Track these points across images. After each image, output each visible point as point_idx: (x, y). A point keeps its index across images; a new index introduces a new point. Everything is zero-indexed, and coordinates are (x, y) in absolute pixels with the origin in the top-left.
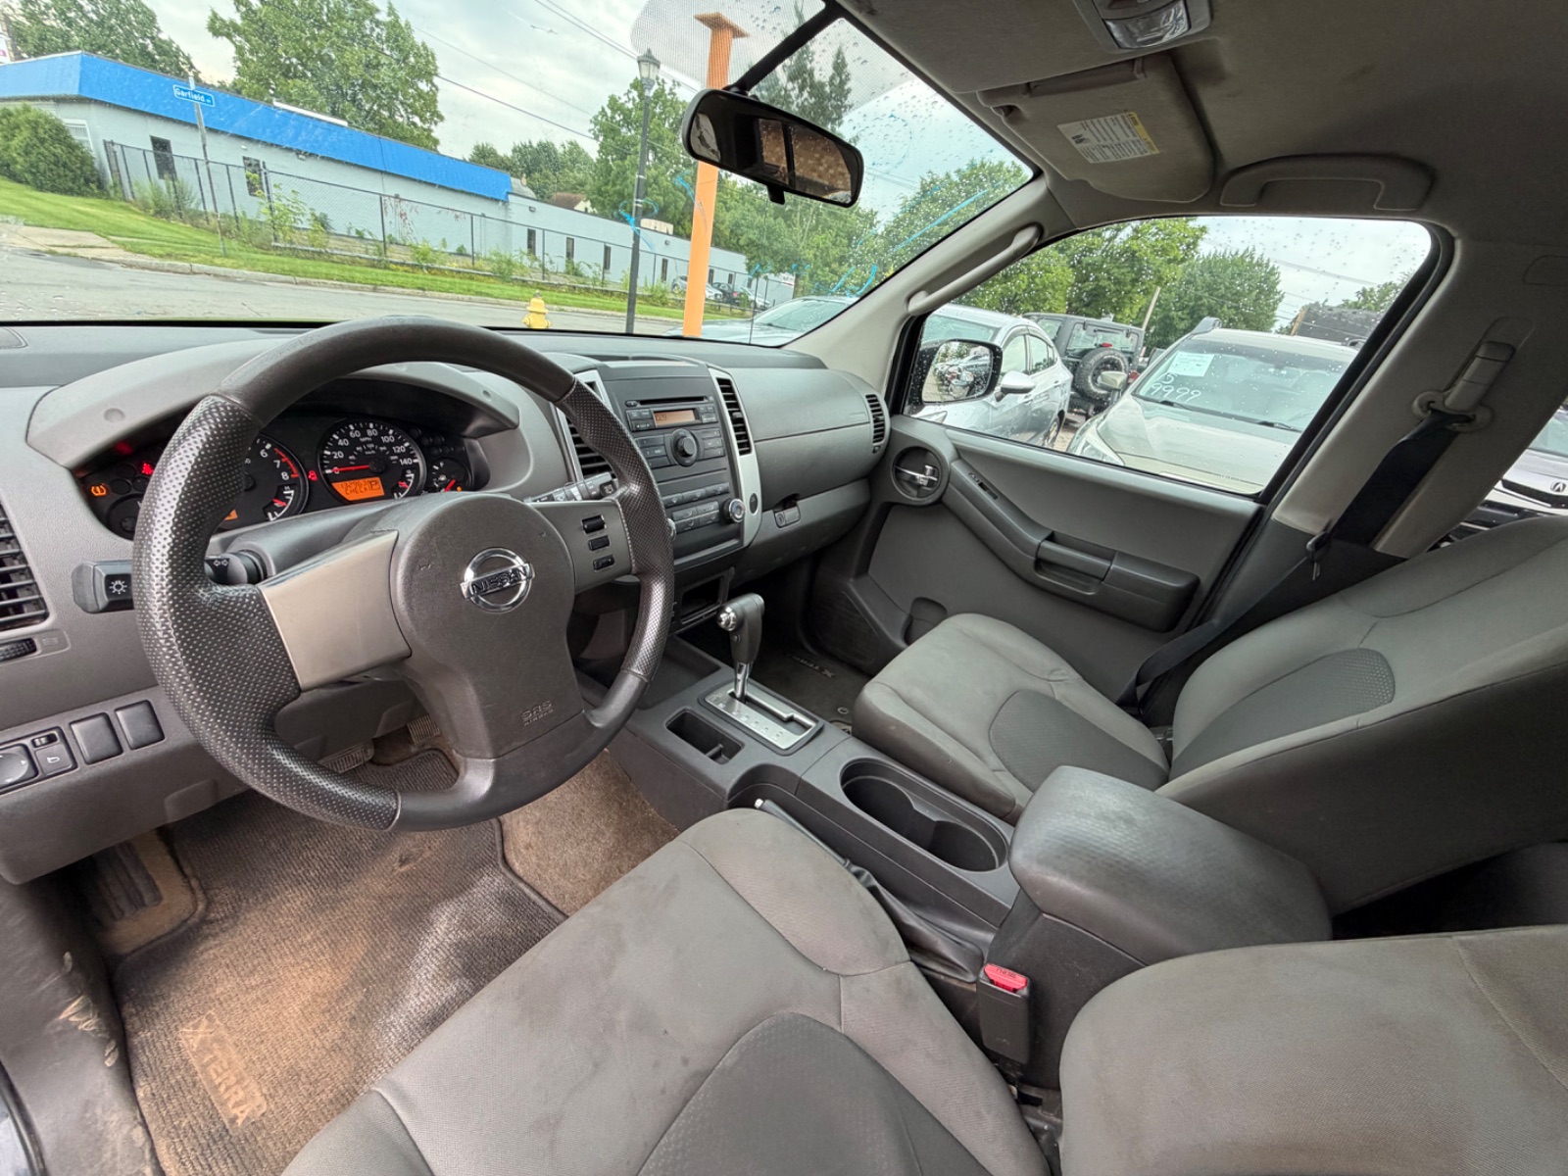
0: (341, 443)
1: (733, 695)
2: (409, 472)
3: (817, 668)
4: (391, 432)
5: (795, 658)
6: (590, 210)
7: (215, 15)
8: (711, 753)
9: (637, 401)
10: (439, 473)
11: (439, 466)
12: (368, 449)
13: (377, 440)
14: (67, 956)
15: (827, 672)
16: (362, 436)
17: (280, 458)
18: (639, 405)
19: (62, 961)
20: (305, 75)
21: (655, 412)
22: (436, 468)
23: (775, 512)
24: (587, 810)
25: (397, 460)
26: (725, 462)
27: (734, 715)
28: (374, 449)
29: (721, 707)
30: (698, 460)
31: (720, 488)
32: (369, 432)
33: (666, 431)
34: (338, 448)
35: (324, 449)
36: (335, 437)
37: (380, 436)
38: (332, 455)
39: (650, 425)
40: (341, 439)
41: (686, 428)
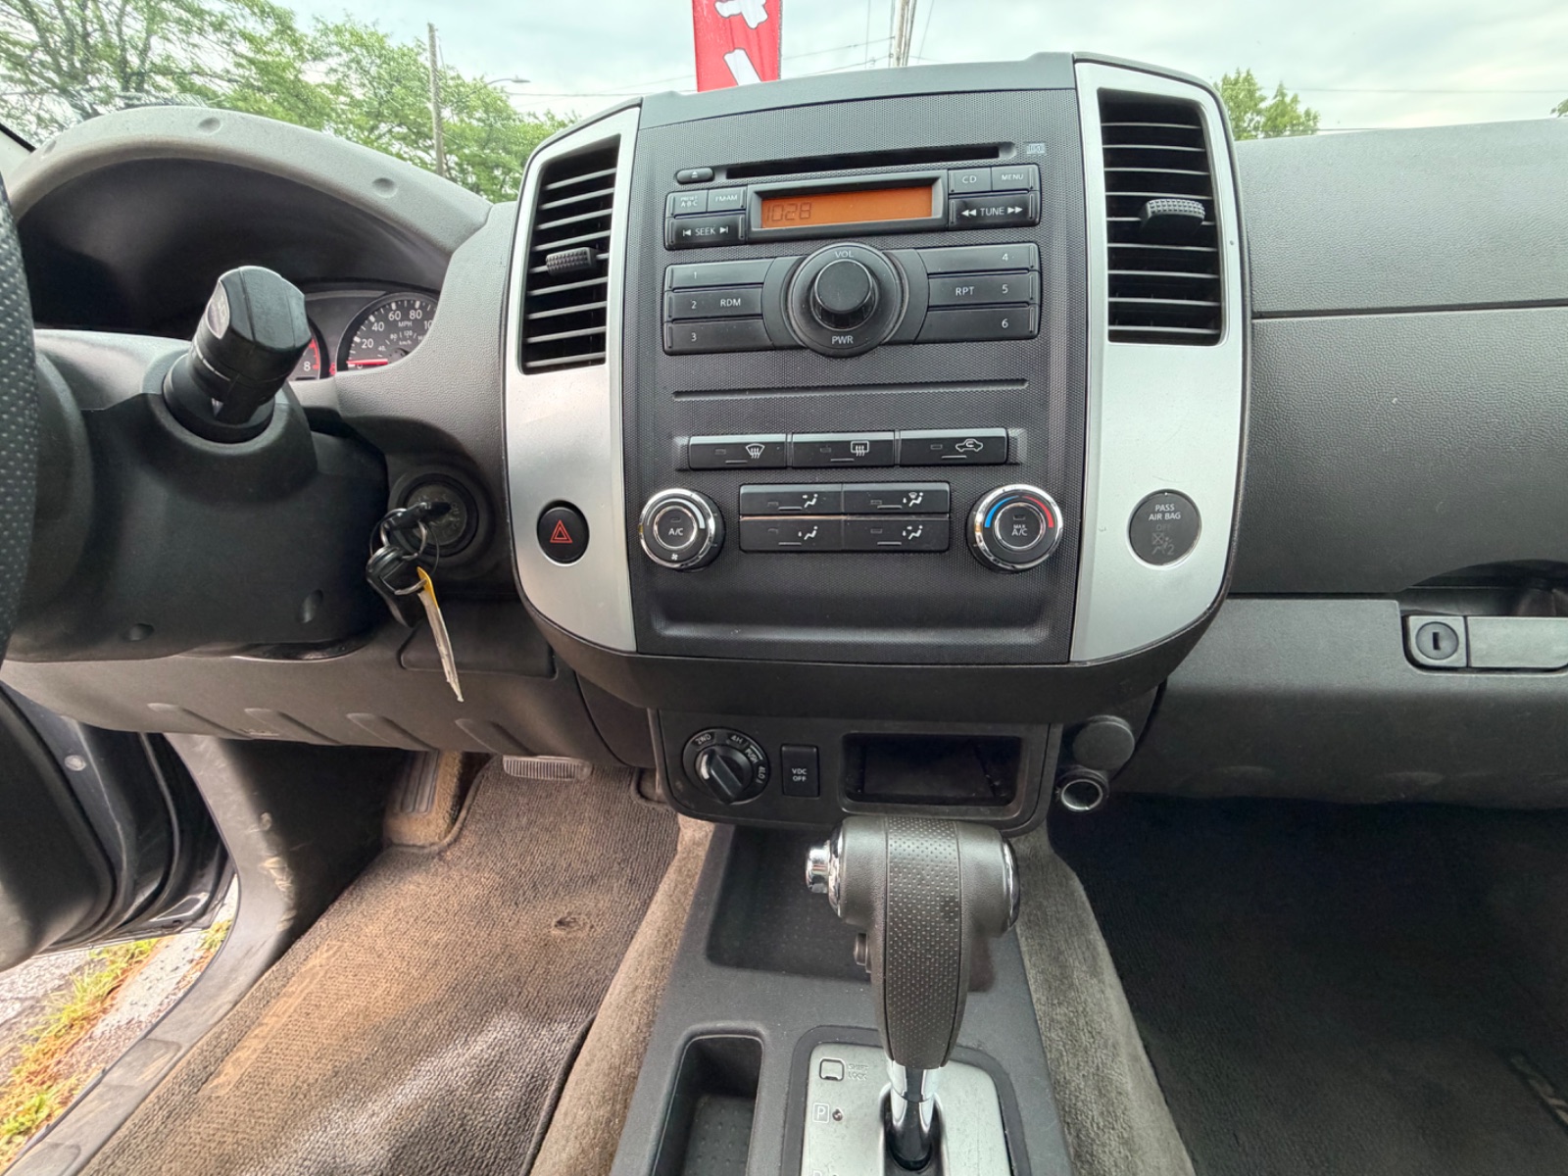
0: (375, 328)
9: (716, 169)
12: (404, 339)
13: (418, 326)
14: (266, 816)
16: (401, 320)
18: (721, 179)
19: (260, 819)
21: (760, 194)
23: (1407, 613)
32: (412, 314)
34: (370, 334)
35: (355, 334)
36: (372, 318)
37: (423, 319)
38: (362, 343)
39: (733, 228)
40: (377, 321)
41: (876, 240)
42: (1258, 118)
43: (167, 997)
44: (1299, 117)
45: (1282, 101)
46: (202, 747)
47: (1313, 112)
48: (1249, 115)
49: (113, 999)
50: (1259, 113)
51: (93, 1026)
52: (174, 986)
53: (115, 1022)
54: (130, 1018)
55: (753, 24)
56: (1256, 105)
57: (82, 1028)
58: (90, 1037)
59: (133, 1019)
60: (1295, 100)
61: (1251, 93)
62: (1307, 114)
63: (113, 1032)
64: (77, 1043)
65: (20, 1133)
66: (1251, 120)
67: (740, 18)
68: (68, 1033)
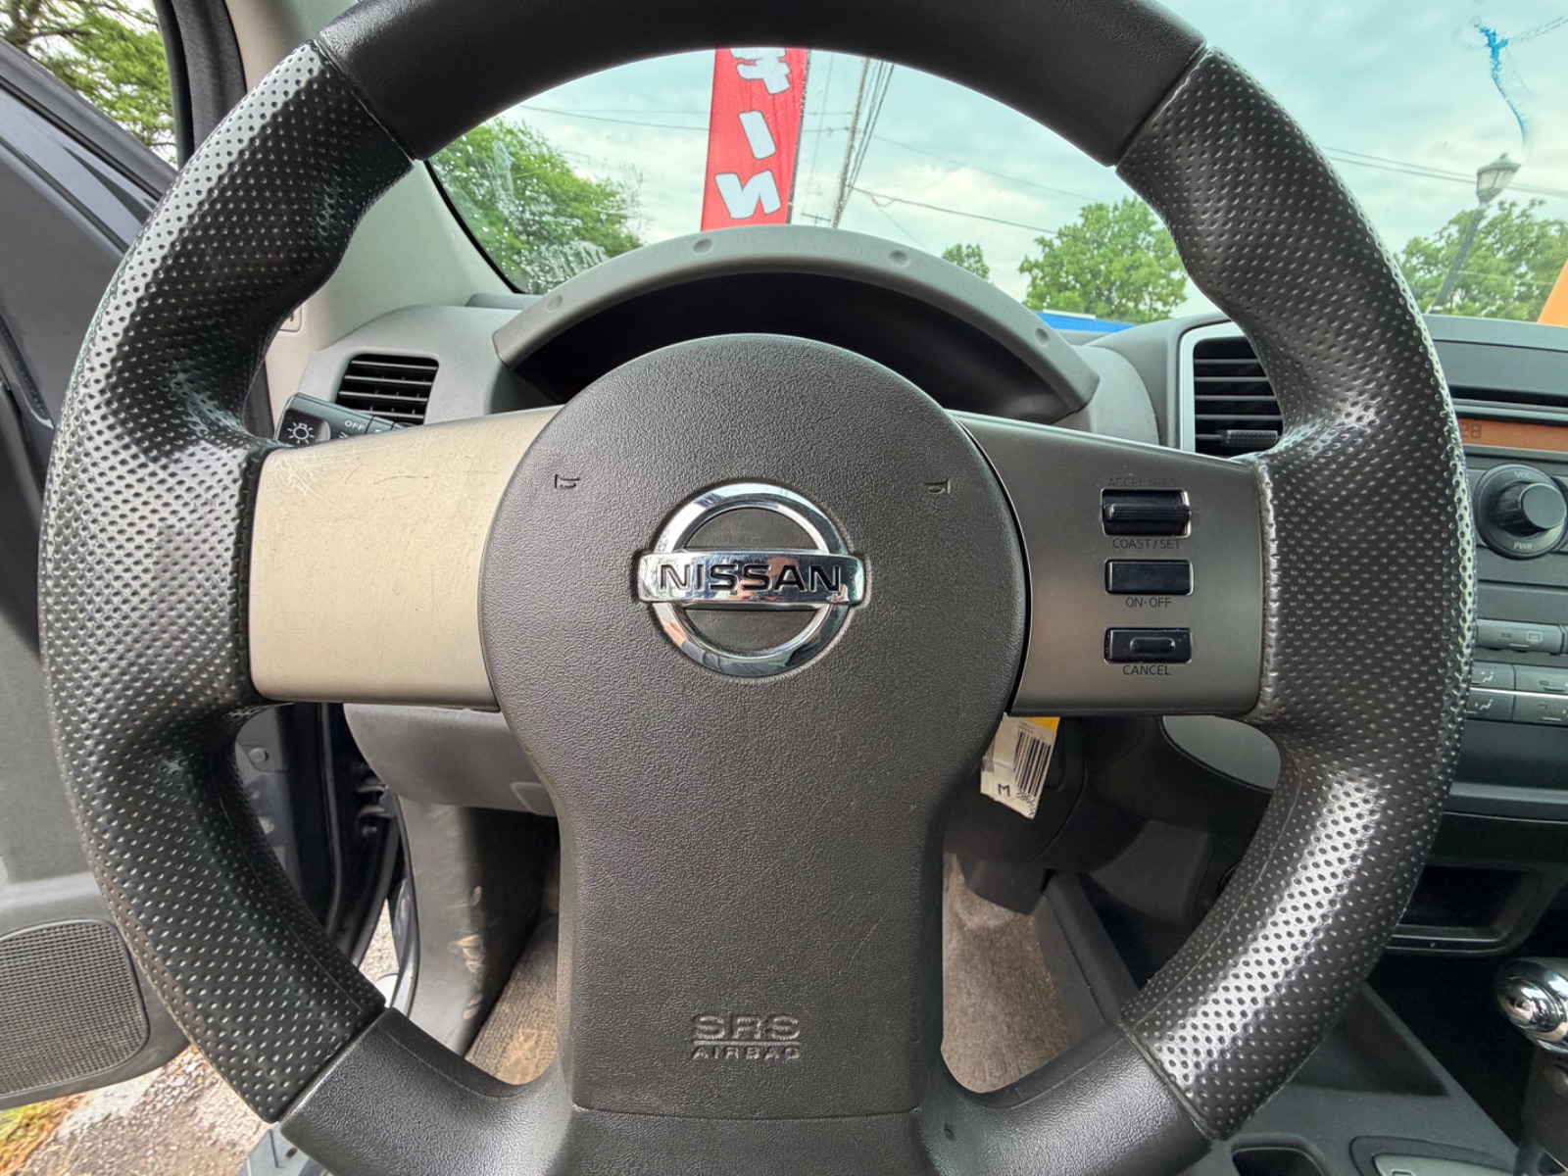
7: (1026, 258)
14: (478, 890)
19: (472, 893)
20: (1074, 287)
30: (1558, 553)
33: (1472, 461)
42: (1149, 238)
43: (153, 1086)
46: (436, 815)
50: (1150, 234)
51: (57, 1125)
53: (85, 1119)
54: (106, 1113)
55: (772, 90)
57: (42, 1128)
58: (55, 1140)
59: (110, 1115)
63: (85, 1132)
64: (37, 1148)
66: (1144, 239)
67: (761, 82)
68: (24, 1136)
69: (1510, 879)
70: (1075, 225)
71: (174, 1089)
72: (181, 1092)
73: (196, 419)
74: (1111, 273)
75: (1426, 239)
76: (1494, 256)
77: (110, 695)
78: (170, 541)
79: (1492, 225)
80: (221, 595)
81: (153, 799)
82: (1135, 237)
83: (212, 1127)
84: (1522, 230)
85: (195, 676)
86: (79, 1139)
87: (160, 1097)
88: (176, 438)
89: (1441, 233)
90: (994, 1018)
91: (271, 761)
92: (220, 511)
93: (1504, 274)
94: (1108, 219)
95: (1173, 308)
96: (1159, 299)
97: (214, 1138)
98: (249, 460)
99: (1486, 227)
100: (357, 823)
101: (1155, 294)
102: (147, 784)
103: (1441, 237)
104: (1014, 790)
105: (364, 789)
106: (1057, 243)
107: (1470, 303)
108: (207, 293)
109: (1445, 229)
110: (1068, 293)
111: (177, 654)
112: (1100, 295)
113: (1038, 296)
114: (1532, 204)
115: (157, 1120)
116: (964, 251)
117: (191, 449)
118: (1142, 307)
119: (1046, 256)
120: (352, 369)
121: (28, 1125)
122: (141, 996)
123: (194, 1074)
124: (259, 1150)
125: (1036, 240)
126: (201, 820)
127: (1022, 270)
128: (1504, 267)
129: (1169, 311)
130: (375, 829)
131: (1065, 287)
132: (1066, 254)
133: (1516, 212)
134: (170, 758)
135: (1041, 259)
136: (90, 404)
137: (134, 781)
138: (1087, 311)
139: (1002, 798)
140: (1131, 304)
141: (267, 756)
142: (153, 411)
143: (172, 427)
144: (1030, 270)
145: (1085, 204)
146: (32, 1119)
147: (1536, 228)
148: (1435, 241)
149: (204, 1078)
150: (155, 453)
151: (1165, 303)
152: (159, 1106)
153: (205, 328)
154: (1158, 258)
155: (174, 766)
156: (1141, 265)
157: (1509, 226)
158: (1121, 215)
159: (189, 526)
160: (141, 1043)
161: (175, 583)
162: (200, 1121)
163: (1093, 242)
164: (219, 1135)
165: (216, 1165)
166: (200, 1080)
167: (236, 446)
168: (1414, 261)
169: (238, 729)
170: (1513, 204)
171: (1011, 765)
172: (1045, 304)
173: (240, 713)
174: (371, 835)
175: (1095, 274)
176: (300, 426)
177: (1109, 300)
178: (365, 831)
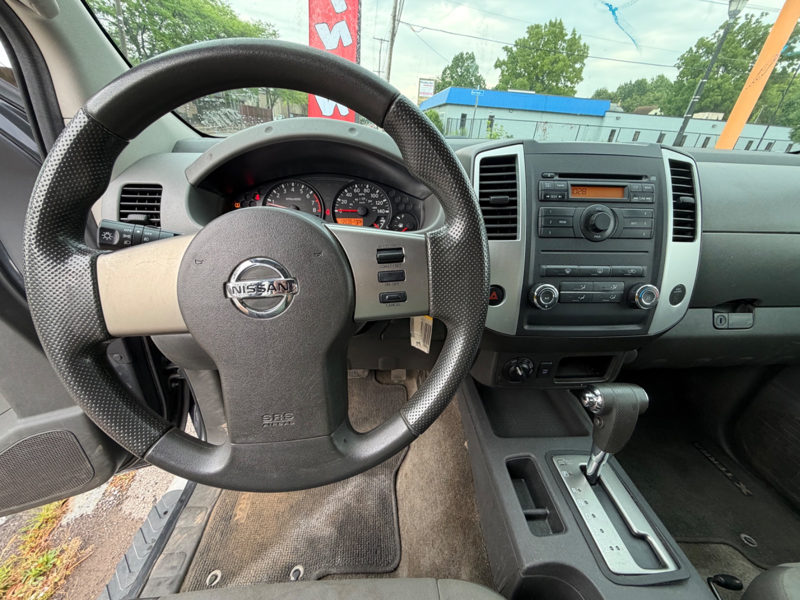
0: (348, 195)
1: (583, 469)
2: (383, 218)
3: (729, 475)
4: (378, 191)
5: (704, 452)
6: (659, 113)
7: (498, 59)
8: (530, 511)
9: (556, 174)
10: (399, 222)
11: (401, 217)
12: (362, 201)
13: (368, 196)
15: (742, 486)
16: (360, 193)
17: (315, 200)
18: (557, 178)
20: (524, 75)
21: (572, 185)
22: (398, 218)
23: (714, 312)
24: (436, 481)
25: (376, 210)
26: (649, 245)
27: (572, 491)
28: (365, 201)
29: (564, 474)
30: (611, 238)
31: (632, 269)
32: (365, 191)
33: (582, 204)
34: (345, 198)
35: (338, 197)
36: (346, 191)
37: (370, 193)
38: (341, 201)
39: (563, 196)
40: (349, 192)
41: (608, 204)
42: (564, 44)
43: (100, 501)
44: (581, 47)
45: (574, 37)
46: (202, 375)
47: (587, 45)
48: (560, 42)
49: (66, 506)
50: (565, 41)
51: (60, 521)
52: (101, 496)
53: (73, 517)
54: (81, 514)
56: (563, 37)
57: (53, 522)
58: (60, 526)
59: (83, 514)
60: (580, 38)
61: (561, 33)
62: (585, 45)
63: (73, 522)
64: (53, 530)
65: (40, 575)
66: (561, 45)
68: (47, 526)
69: (608, 359)
70: (524, 38)
71: (110, 501)
72: (113, 502)
73: (70, 247)
74: (543, 66)
75: (707, 38)
76: (741, 46)
77: (62, 340)
78: (71, 290)
79: (741, 28)
80: (92, 306)
81: (83, 371)
82: (556, 44)
83: (130, 514)
84: (756, 31)
85: (89, 332)
86: (72, 525)
87: (104, 505)
88: (65, 255)
89: (715, 34)
90: (439, 430)
91: (124, 360)
92: (86, 278)
93: (745, 57)
94: (542, 34)
95: (576, 85)
96: (569, 80)
97: (132, 518)
98: (91, 260)
99: (738, 30)
100: (169, 383)
101: (567, 77)
102: (81, 366)
103: (715, 37)
104: (422, 344)
105: (169, 368)
106: (515, 49)
107: (727, 75)
108: (64, 204)
109: (717, 32)
110: (521, 79)
111: (82, 326)
112: (538, 78)
113: (505, 82)
114: (762, 15)
115: (105, 514)
116: (465, 56)
117: (71, 258)
118: (560, 85)
119: (509, 57)
120: (124, 192)
121: (46, 522)
122: (87, 458)
123: (118, 495)
124: (152, 513)
125: (503, 48)
126: (101, 376)
127: (496, 66)
128: (745, 53)
129: (574, 87)
130: (177, 384)
131: (519, 75)
132: (519, 56)
133: (754, 20)
134: (86, 358)
135: (506, 60)
136: (33, 247)
137: (76, 366)
138: (531, 89)
139: (417, 347)
140: (554, 84)
141: (121, 357)
142: (54, 247)
143: (63, 251)
144: (500, 67)
145: (529, 25)
146: (48, 520)
147: (763, 29)
148: (712, 39)
149: (122, 496)
150: (59, 261)
151: (572, 83)
152: (105, 509)
153: (66, 215)
154: (568, 56)
155: (88, 360)
156: (559, 60)
157: (749, 29)
158: (549, 31)
159: (76, 284)
160: (92, 476)
161: (76, 303)
162: (125, 512)
163: (534, 49)
164: (134, 516)
165: (135, 527)
166: (121, 497)
167: (86, 255)
168: (701, 51)
169: (107, 348)
170: (752, 16)
171: (420, 334)
172: (509, 86)
173: (106, 342)
174: (177, 387)
175: (535, 67)
176: (107, 233)
177: (543, 82)
178: (173, 385)
